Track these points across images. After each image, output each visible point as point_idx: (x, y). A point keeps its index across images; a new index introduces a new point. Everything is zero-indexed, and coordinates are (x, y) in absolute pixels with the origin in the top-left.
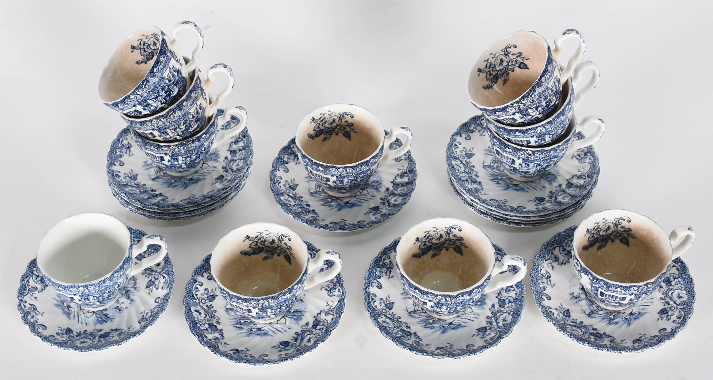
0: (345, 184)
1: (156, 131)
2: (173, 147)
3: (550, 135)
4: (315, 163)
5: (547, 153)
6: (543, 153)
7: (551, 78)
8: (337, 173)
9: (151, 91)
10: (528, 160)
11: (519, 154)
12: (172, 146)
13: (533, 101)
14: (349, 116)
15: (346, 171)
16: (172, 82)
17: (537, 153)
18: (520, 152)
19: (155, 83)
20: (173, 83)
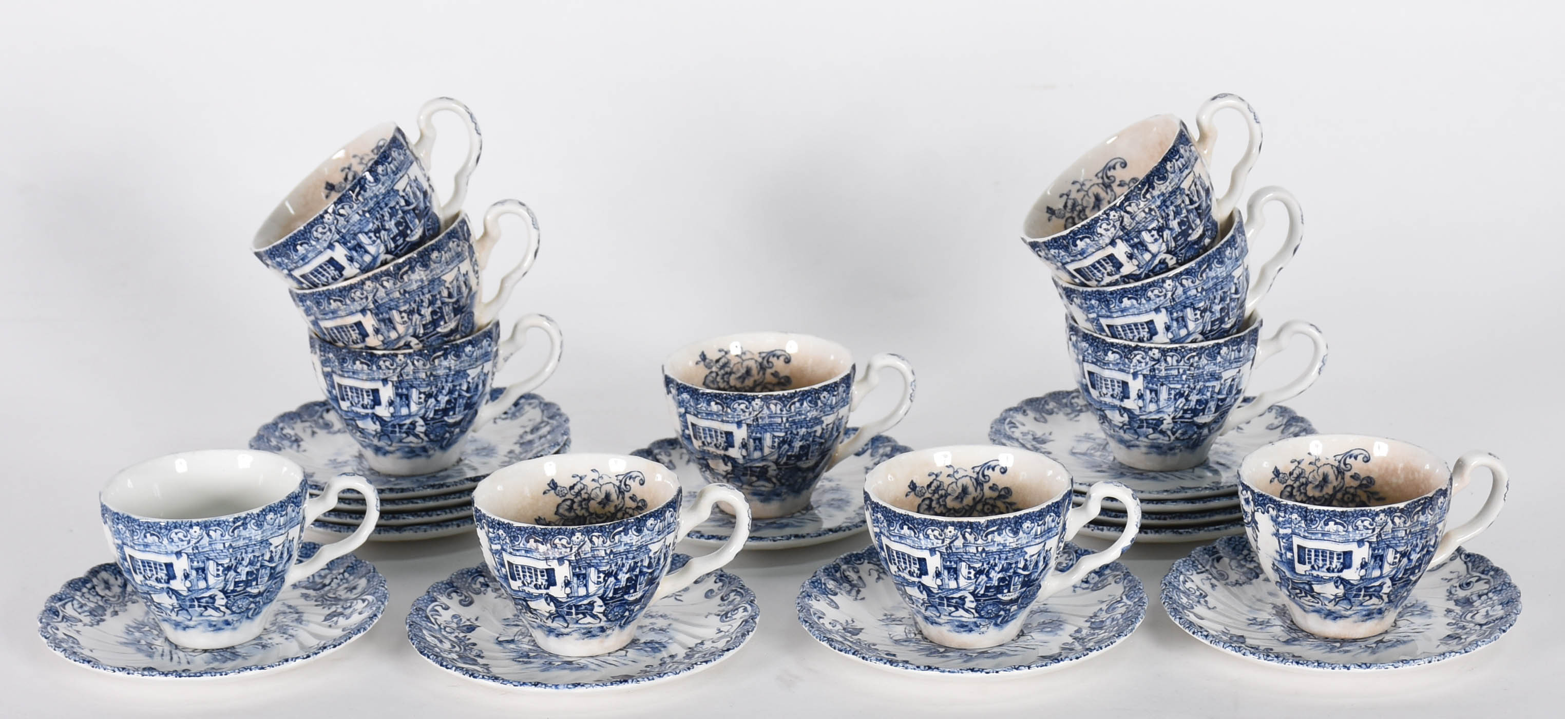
0: (767, 451)
1: (369, 313)
2: (403, 360)
3: (1195, 309)
4: (703, 394)
5: (1193, 357)
6: (1184, 357)
7: (1187, 172)
8: (750, 414)
9: (369, 211)
10: (1155, 376)
11: (1135, 361)
12: (400, 357)
13: (1151, 210)
14: (782, 359)
15: (768, 408)
16: (412, 207)
17: (1172, 357)
18: (1135, 356)
19: (376, 196)
20: (414, 210)
